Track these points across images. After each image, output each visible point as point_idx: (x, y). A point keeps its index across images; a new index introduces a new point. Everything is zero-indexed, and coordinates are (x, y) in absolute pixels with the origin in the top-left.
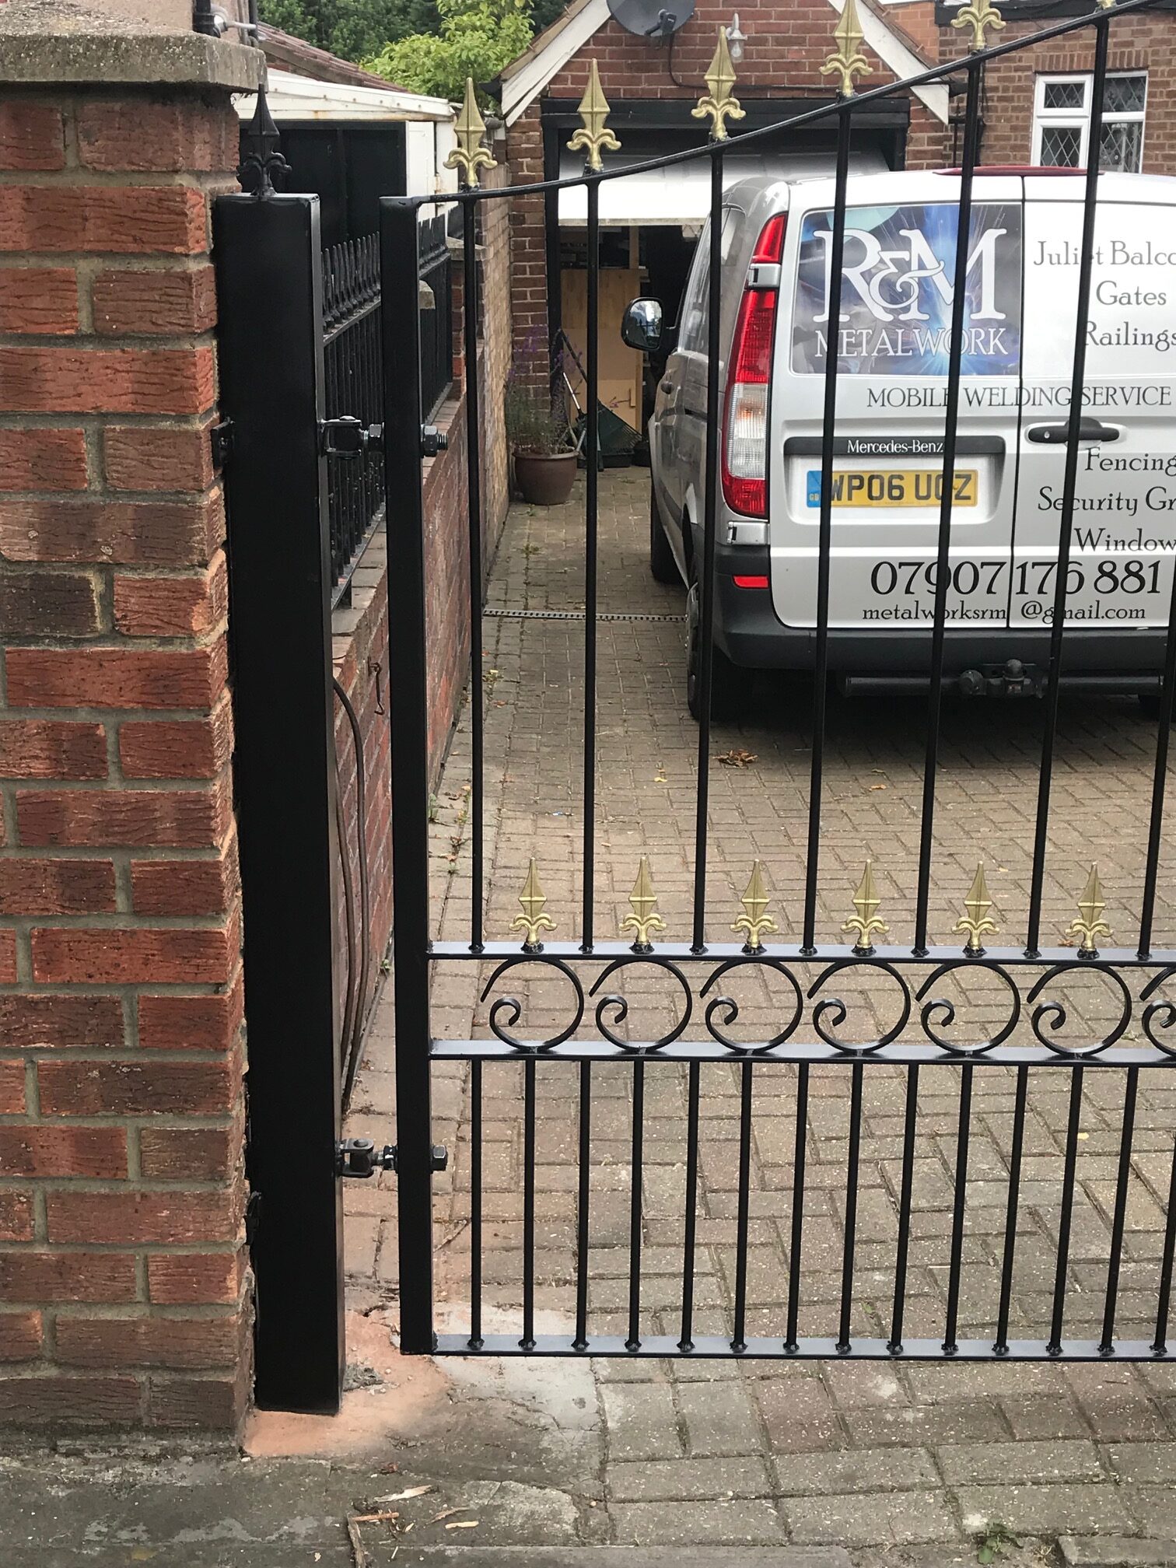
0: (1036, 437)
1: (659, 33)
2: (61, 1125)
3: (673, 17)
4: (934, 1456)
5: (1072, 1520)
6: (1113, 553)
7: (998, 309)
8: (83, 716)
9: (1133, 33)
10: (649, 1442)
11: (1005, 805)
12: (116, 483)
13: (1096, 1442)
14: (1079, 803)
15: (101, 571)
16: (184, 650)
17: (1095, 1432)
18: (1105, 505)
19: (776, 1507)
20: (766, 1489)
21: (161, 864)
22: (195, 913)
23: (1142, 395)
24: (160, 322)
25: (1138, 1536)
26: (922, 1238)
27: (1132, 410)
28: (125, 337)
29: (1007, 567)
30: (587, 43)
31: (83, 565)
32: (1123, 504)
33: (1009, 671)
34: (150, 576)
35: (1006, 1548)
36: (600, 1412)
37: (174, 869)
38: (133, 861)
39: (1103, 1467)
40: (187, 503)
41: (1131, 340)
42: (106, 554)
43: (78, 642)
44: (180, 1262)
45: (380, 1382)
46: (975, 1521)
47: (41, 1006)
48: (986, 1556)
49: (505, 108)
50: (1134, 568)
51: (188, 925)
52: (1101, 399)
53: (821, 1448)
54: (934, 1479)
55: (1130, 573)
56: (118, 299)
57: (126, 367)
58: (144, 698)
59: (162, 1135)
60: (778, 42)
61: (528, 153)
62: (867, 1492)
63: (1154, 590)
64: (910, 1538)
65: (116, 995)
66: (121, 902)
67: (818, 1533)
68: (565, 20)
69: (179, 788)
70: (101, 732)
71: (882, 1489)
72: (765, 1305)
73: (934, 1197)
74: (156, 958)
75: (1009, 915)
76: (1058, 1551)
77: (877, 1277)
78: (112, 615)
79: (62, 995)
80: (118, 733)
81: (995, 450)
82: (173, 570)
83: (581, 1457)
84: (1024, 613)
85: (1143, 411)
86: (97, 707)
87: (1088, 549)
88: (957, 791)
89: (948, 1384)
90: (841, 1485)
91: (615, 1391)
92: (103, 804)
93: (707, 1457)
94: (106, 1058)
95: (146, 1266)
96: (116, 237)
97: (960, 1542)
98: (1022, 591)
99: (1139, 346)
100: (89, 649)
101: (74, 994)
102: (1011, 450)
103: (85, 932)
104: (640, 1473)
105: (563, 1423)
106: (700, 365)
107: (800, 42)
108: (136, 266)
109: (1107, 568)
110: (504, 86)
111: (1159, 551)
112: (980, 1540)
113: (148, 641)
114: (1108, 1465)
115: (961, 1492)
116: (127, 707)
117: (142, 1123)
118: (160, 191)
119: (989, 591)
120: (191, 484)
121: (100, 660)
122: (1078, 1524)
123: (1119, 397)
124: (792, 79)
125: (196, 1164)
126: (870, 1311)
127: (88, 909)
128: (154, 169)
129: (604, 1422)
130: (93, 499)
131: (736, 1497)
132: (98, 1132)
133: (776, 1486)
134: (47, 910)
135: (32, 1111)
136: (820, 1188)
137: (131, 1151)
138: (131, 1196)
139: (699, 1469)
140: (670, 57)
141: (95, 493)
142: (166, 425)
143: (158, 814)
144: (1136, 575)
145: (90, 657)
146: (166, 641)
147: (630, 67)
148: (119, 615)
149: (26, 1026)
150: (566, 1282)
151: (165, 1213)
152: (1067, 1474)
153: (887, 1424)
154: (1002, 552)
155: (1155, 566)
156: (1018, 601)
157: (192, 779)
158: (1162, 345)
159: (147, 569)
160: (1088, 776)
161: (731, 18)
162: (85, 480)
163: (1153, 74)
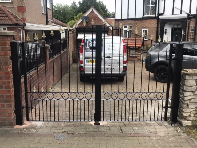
9: (131, 22)
15: (2, 66)
16: (8, 71)
21: (6, 86)
28: (3, 51)
30: (80, 23)
33: (103, 77)
39: (74, 128)
40: (7, 61)
44: (9, 113)
46: (63, 131)
49: (73, 28)
51: (8, 90)
56: (3, 48)
60: (97, 23)
61: (75, 32)
65: (4, 95)
68: (78, 21)
70: (2, 77)
74: (6, 92)
76: (67, 132)
78: (3, 69)
87: (109, 67)
92: (3, 81)
94: (3, 99)
95: (6, 114)
96: (2, 44)
100: (1, 71)
107: (99, 23)
110: (73, 26)
111: (115, 67)
116: (4, 75)
117: (6, 103)
127: (2, 89)
130: (1, 61)
132: (3, 104)
138: (5, 109)
140: (87, 24)
142: (6, 56)
143: (6, 82)
144: (113, 69)
146: (6, 70)
151: (8, 110)
159: (5, 66)
163: (133, 25)
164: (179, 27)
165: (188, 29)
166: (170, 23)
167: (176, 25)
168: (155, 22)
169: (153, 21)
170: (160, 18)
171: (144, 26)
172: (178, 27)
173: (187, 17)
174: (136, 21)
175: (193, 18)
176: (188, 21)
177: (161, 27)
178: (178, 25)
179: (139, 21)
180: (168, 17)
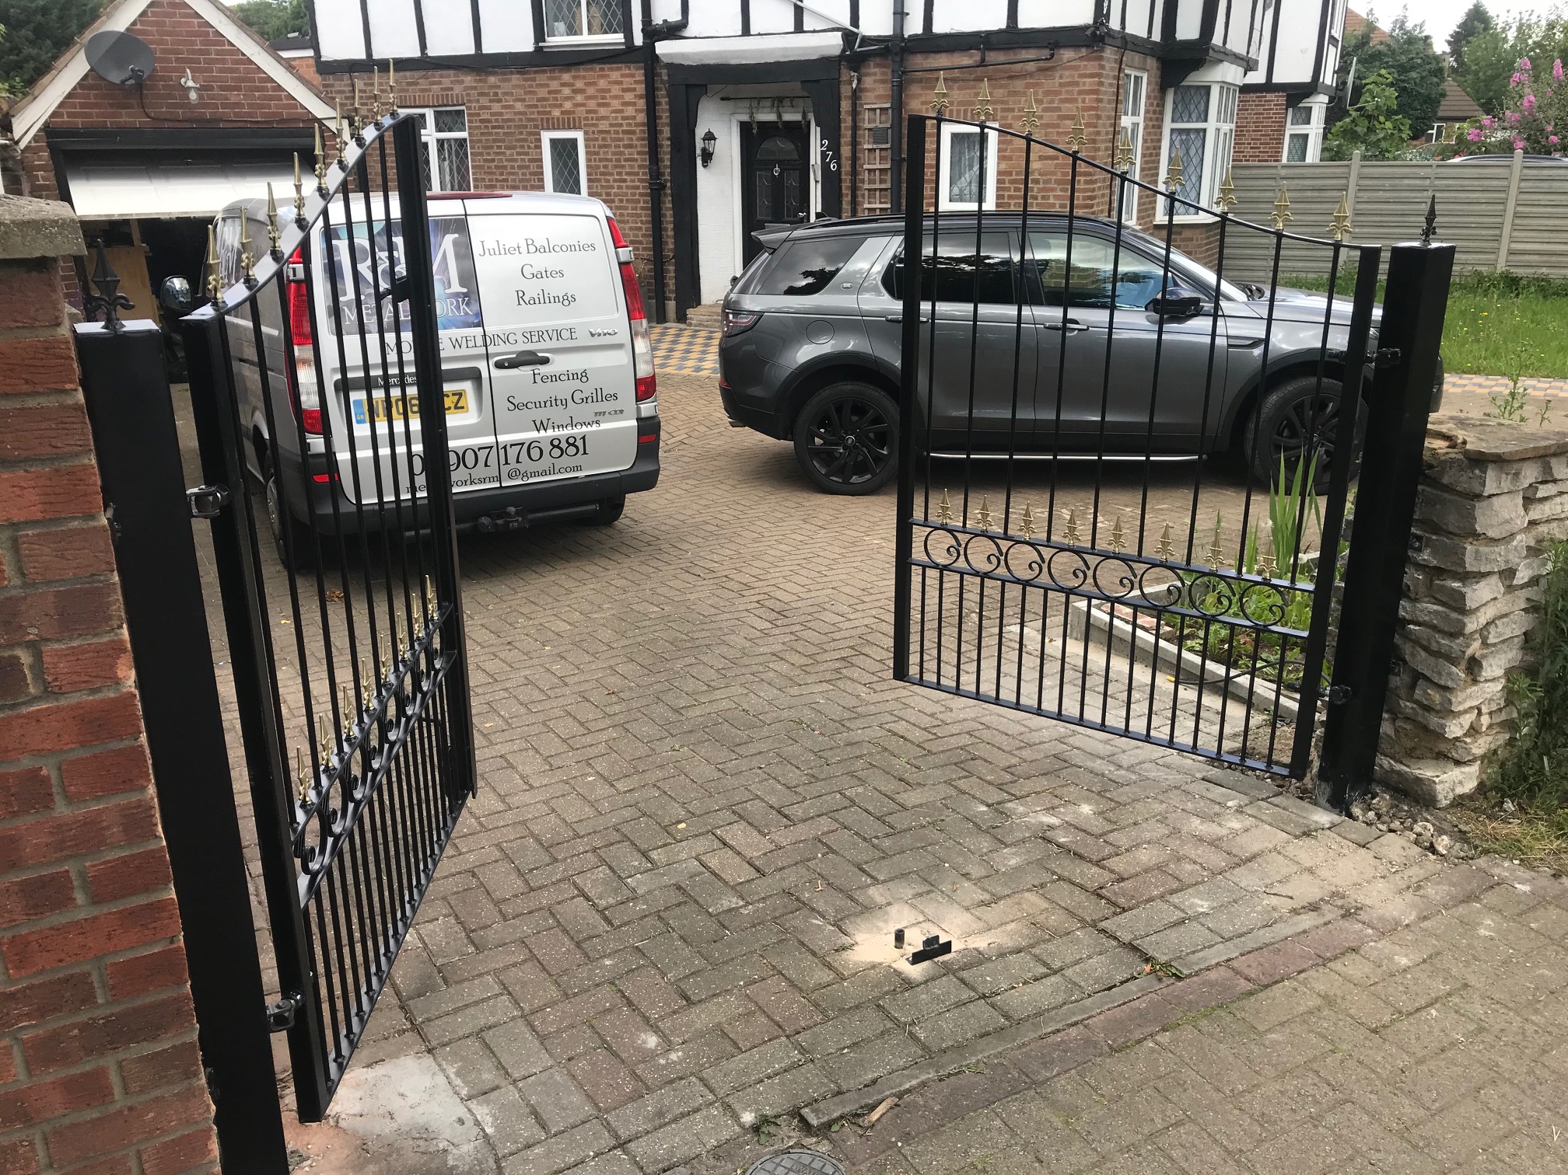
0: (499, 365)
1: (132, 82)
2: (49, 1079)
3: (142, 72)
4: (701, 1079)
5: (801, 1097)
6: (557, 433)
7: (462, 285)
8: (26, 763)
9: (452, 82)
10: (521, 1134)
11: (524, 600)
12: (34, 576)
13: (788, 1037)
14: (569, 592)
15: (27, 647)
16: (112, 695)
17: (784, 1031)
18: (548, 404)
19: (625, 1152)
20: (613, 1142)
21: (114, 860)
22: (147, 889)
23: (559, 335)
24: (59, 445)
25: (839, 1093)
26: (621, 926)
27: (555, 344)
28: (26, 460)
29: (495, 449)
30: (74, 89)
31: (11, 646)
32: (559, 402)
33: (509, 515)
34: (75, 644)
35: (772, 1129)
36: (477, 1123)
37: (124, 861)
38: (87, 864)
39: (800, 1052)
40: (101, 582)
41: (547, 300)
42: (33, 633)
43: (13, 707)
44: (166, 1146)
45: (308, 1158)
46: (748, 1118)
47: (19, 995)
48: (763, 1138)
49: (17, 136)
50: (571, 441)
51: (142, 900)
52: (535, 339)
53: (632, 1099)
54: (711, 1097)
55: (570, 444)
56: (18, 430)
57: (32, 483)
58: (81, 738)
59: (142, 1059)
60: (222, 88)
61: (40, 168)
62: (675, 1120)
63: (585, 453)
64: (715, 1144)
65: (86, 968)
66: (80, 897)
67: (660, 1162)
68: (54, 72)
69: (122, 800)
70: (44, 772)
71: (683, 1115)
72: (546, 1006)
73: (616, 895)
74: (118, 932)
75: (567, 680)
76: (803, 1120)
77: (608, 963)
78: (44, 680)
79: (36, 981)
80: (59, 769)
81: (474, 376)
82: (95, 635)
83: (480, 1163)
84: (510, 477)
85: (561, 344)
86: (39, 753)
87: (542, 432)
88: (490, 595)
89: (686, 1025)
90: (657, 1122)
91: (479, 1104)
92: (54, 827)
93: (563, 1132)
94: (83, 1018)
95: (139, 1158)
96: (8, 381)
97: (745, 1135)
98: (507, 463)
99: (553, 304)
100: (25, 710)
101: (47, 979)
102: (485, 375)
103: (52, 928)
104: (526, 1161)
105: (455, 1141)
106: (246, 329)
107: (239, 89)
108: (31, 403)
109: (556, 443)
110: (13, 120)
111: (584, 429)
112: (756, 1129)
113: (79, 694)
114: (803, 1051)
115: (730, 1100)
116: (66, 748)
117: (122, 1055)
118: (46, 341)
119: (486, 465)
120: (104, 567)
121: (36, 718)
122: (805, 1098)
123: (545, 336)
124: (236, 114)
125: (172, 1072)
126: (614, 988)
127: (52, 910)
128: (37, 324)
129: (483, 1130)
130: (14, 592)
131: (597, 1155)
132: (84, 1075)
133: (617, 1137)
134: (15, 921)
135: (22, 1076)
136: (541, 909)
137: (114, 1078)
138: (120, 1112)
139: (561, 1143)
140: (141, 98)
141: (15, 587)
142: (75, 524)
143: (105, 824)
144: (573, 445)
145: (29, 716)
146: (93, 691)
147: (111, 106)
148: (50, 679)
149: (8, 1014)
150: (404, 1031)
151: (151, 1115)
152: (783, 1065)
153: (664, 1067)
154: (490, 440)
155: (583, 438)
156: (505, 469)
157: (132, 790)
158: (566, 303)
159: (71, 639)
160: (566, 571)
161: (185, 72)
162: (5, 579)
163: (469, 108)
164: (788, 117)
165: (855, 128)
166: (730, 90)
167: (764, 103)
168: (628, 82)
169: (615, 75)
170: (665, 60)
171: (556, 113)
172: (779, 116)
173: (837, 52)
174: (492, 79)
175: (878, 60)
176: (844, 78)
177: (671, 118)
178: (778, 102)
179: (516, 79)
180: (719, 53)
